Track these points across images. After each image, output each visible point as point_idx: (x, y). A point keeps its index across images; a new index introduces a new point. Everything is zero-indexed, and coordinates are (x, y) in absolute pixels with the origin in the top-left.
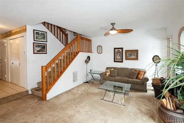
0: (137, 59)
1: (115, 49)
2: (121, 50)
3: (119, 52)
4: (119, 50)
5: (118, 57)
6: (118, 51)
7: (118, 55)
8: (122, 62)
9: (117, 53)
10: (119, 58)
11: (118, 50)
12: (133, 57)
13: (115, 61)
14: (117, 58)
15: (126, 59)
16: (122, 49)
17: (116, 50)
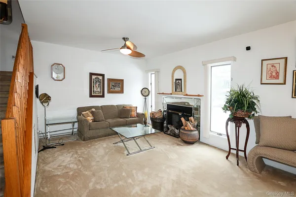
0: (122, 91)
1: (91, 74)
2: (101, 78)
3: (98, 80)
4: (99, 77)
5: (97, 89)
6: (96, 78)
7: (97, 85)
8: (103, 96)
9: (95, 81)
10: (99, 90)
11: (96, 76)
12: (117, 89)
13: (91, 96)
14: (95, 90)
15: (109, 92)
16: (103, 75)
17: (94, 77)
